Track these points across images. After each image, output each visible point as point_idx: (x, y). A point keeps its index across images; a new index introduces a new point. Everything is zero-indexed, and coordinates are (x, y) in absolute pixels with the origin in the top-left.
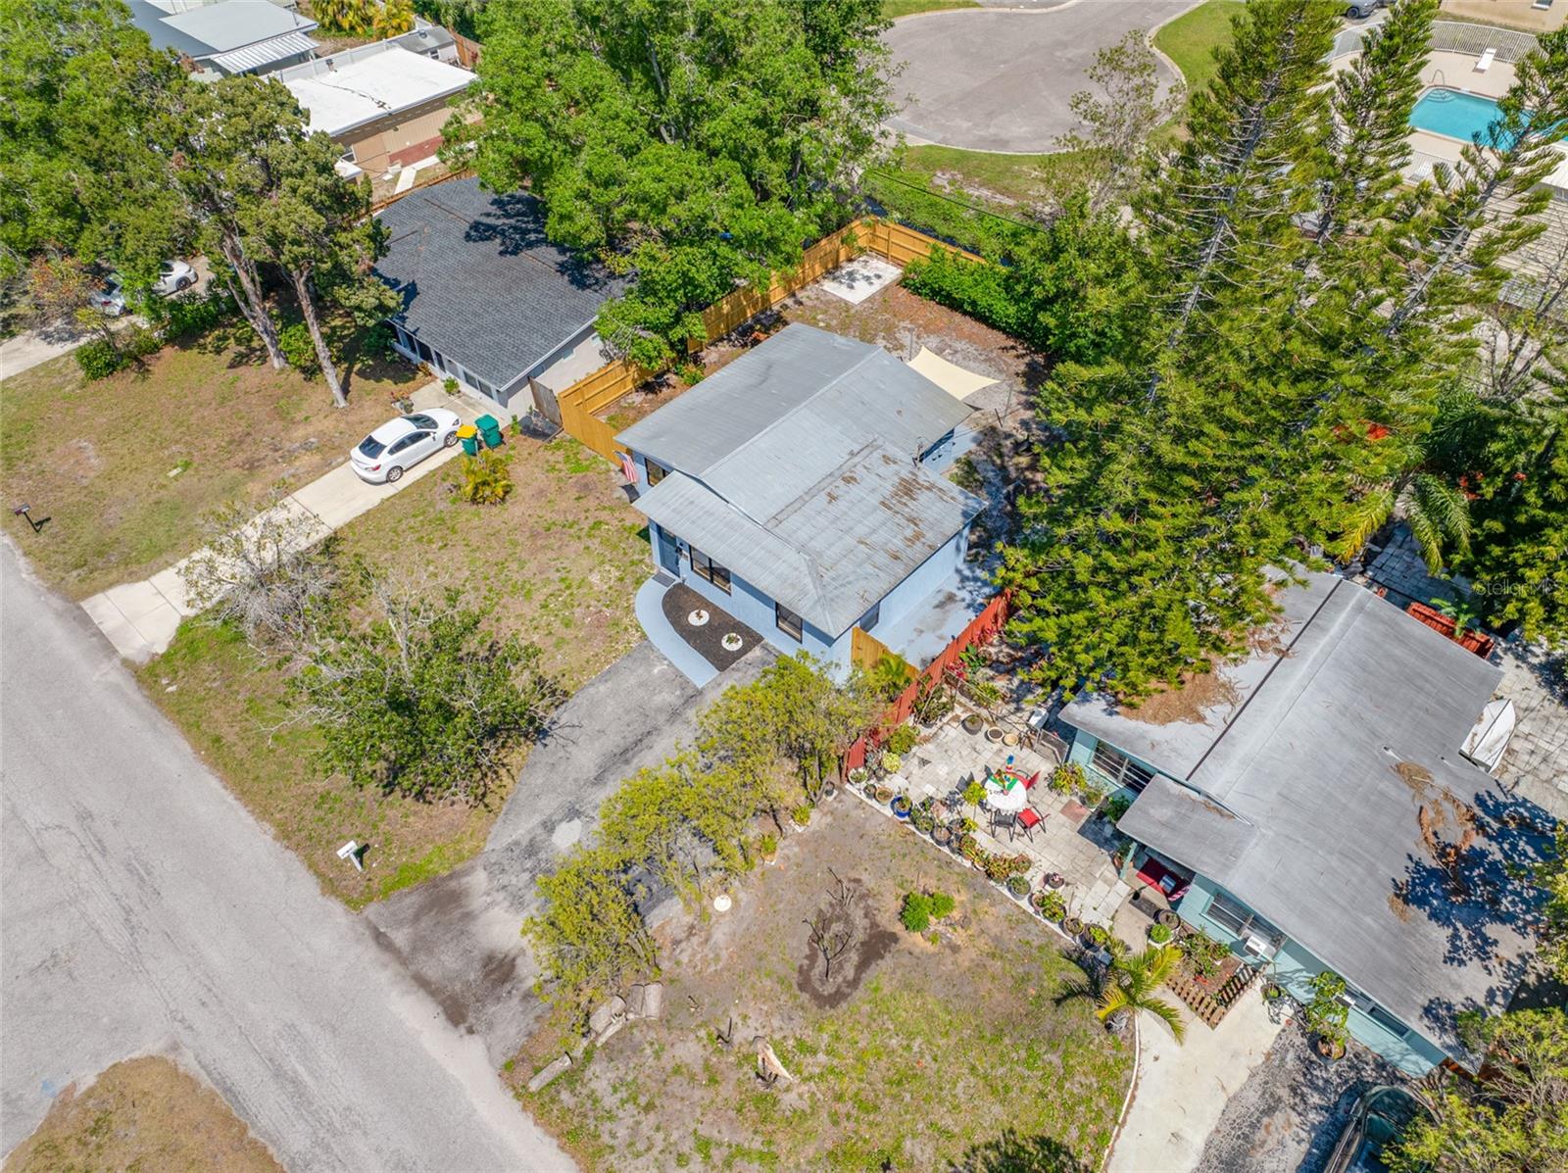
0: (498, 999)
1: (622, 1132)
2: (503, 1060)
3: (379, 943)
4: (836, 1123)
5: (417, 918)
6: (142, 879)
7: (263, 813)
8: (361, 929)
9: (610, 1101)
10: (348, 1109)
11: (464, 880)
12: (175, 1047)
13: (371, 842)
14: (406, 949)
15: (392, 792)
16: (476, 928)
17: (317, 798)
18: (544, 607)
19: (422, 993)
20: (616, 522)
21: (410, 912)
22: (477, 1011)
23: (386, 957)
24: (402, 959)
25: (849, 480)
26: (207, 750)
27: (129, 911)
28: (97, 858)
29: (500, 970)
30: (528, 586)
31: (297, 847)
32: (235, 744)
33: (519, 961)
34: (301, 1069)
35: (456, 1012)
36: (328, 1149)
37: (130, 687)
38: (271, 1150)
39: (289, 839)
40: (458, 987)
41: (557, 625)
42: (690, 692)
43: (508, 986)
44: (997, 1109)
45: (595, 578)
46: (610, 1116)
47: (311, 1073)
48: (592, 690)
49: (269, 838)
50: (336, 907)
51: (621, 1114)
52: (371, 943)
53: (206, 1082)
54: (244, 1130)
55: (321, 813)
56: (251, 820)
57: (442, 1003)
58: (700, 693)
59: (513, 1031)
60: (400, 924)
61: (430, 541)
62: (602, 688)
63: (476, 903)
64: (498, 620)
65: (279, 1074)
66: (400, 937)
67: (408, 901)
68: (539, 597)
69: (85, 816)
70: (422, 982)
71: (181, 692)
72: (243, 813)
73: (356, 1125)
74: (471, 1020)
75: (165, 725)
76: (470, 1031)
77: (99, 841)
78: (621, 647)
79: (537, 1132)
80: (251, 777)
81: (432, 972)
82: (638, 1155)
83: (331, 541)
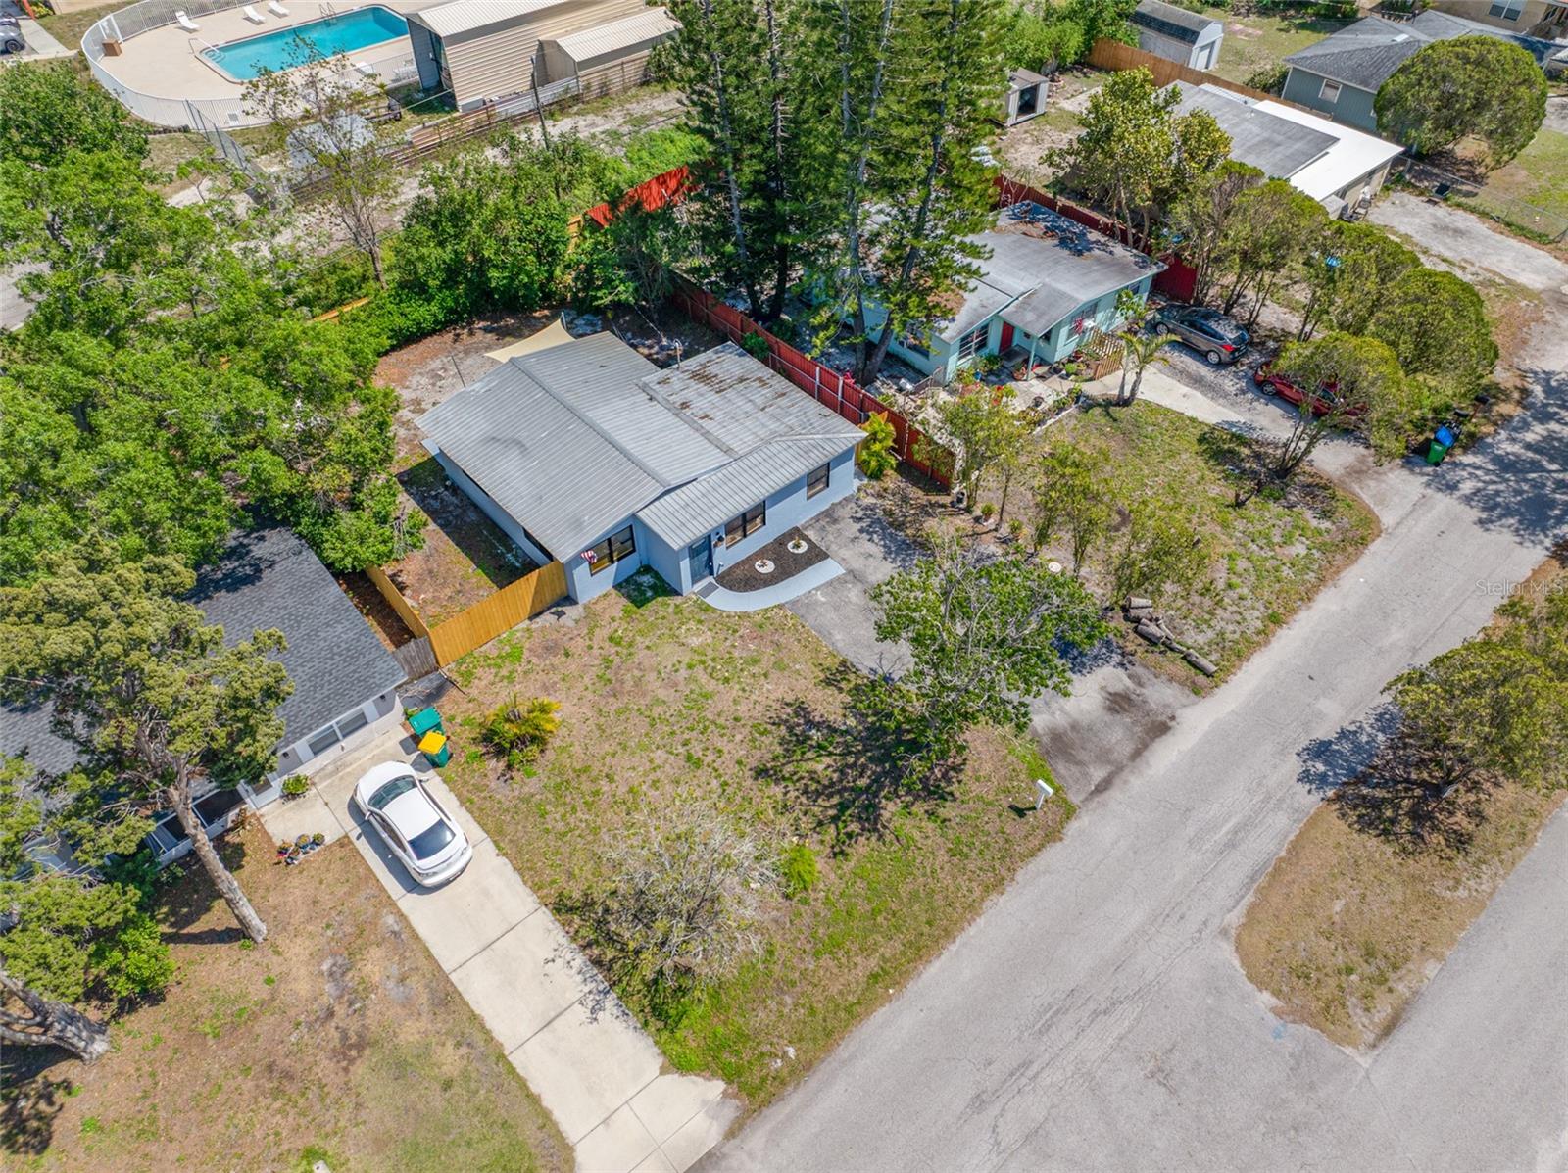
0: (1144, 702)
1: (1231, 628)
2: (1192, 695)
3: (1106, 789)
4: (1205, 524)
5: (1079, 763)
6: (1058, 1011)
7: (973, 909)
8: (1093, 804)
9: (1211, 634)
10: (1249, 791)
11: (1040, 731)
12: (1224, 932)
13: (1005, 804)
14: (1110, 768)
15: (951, 794)
16: (1085, 721)
17: (955, 860)
18: (727, 680)
19: (1146, 753)
20: (614, 625)
21: (1074, 769)
22: (1156, 714)
23: (1117, 782)
24: (1120, 769)
25: (685, 406)
26: (887, 988)
27: (1095, 1014)
28: (1035, 1068)
29: (1118, 703)
30: (694, 696)
31: (1012, 870)
32: (883, 956)
33: (1112, 690)
34: (1224, 830)
35: (1161, 728)
36: (1281, 800)
37: (778, 1113)
38: (1292, 837)
39: (1003, 879)
40: (1138, 729)
41: (755, 670)
42: (849, 578)
43: (1133, 696)
44: (1184, 456)
45: (695, 642)
46: (1222, 634)
47: (1226, 821)
48: (840, 645)
49: (1002, 899)
50: (1073, 827)
51: (1218, 628)
52: (1106, 795)
53: (1250, 897)
54: (1281, 860)
55: (973, 854)
56: (981, 921)
57: (1153, 739)
58: (850, 572)
59: (1169, 691)
60: (1086, 775)
61: (596, 793)
62: (838, 637)
63: (1060, 721)
64: (736, 720)
65: (1231, 844)
66: (1098, 774)
67: (1063, 771)
68: (712, 686)
69: (979, 1103)
70: (1137, 754)
71: (798, 1039)
72: (972, 930)
73: (1260, 784)
74: (1163, 718)
75: (843, 1051)
76: (1173, 718)
77: (1012, 1074)
78: (791, 622)
79: (1240, 674)
80: (926, 929)
81: (1128, 748)
82: (1244, 620)
83: (561, 908)
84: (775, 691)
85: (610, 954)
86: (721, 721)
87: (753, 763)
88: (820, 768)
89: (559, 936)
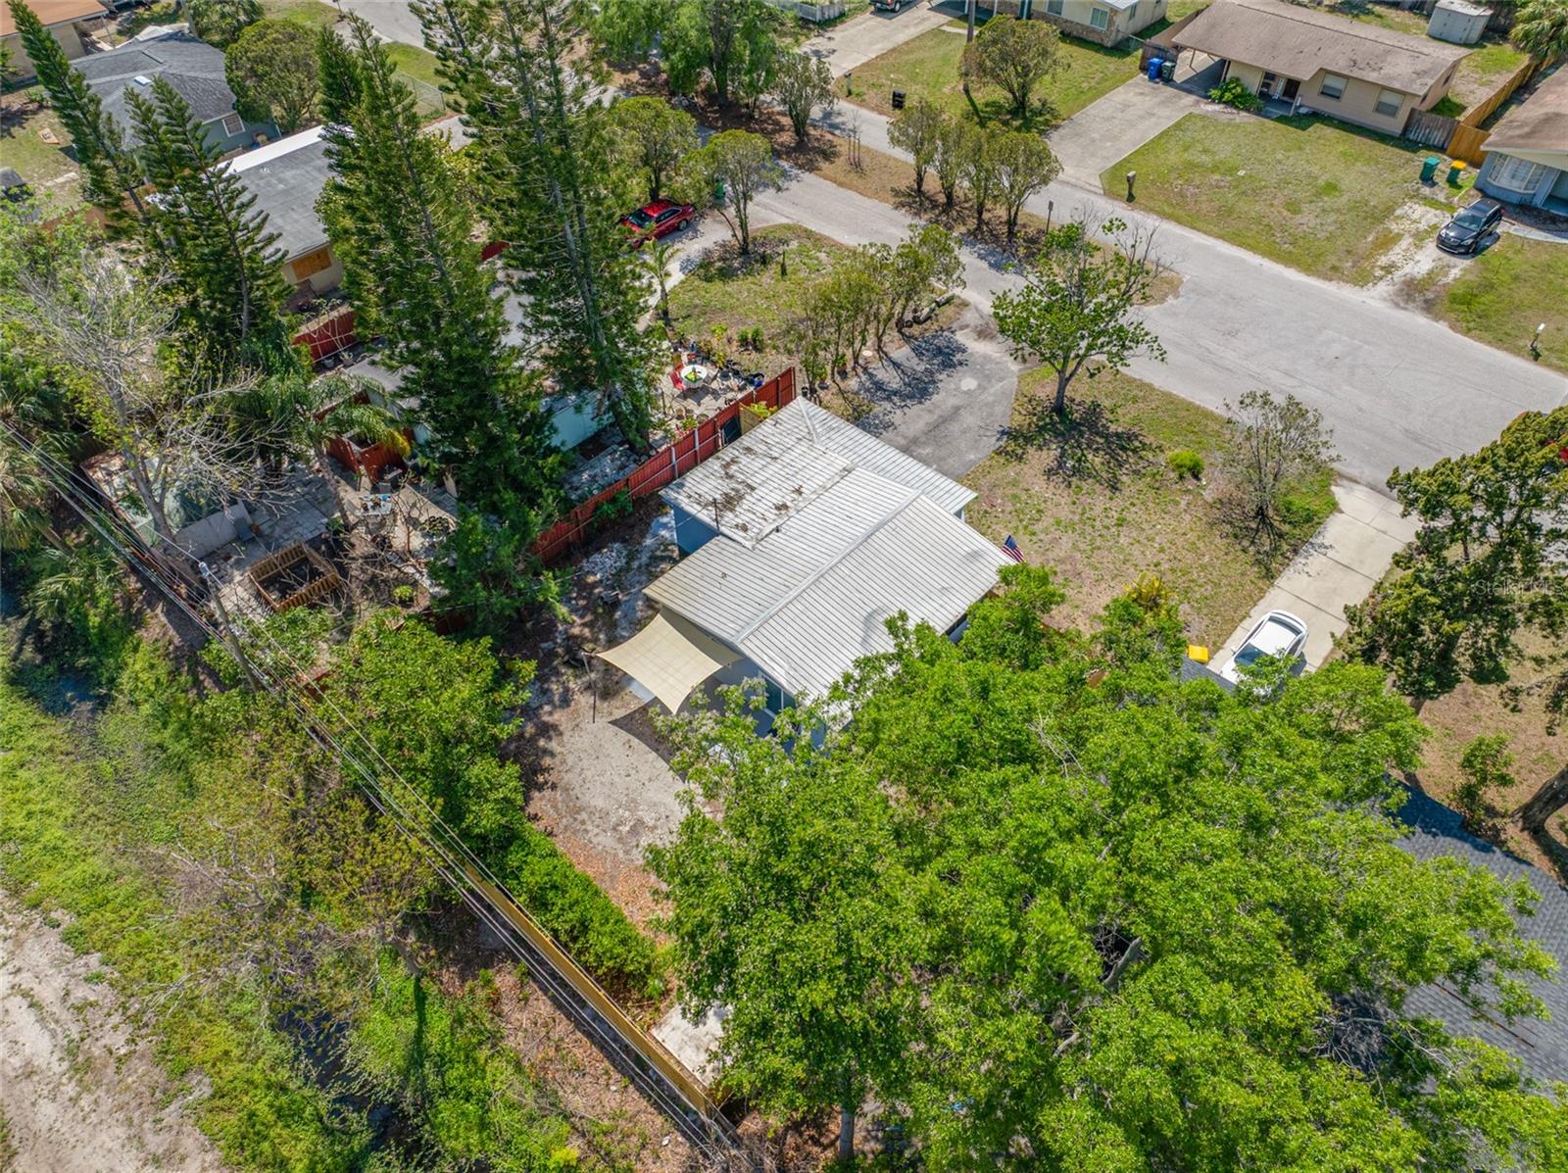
2: (969, 307)
7: (1168, 395)
11: (1022, 368)
13: (1089, 380)
17: (1139, 401)
25: (782, 507)
29: (985, 336)
33: (976, 338)
41: (1024, 497)
48: (979, 456)
62: (972, 457)
83: (1270, 576)
84: (1039, 486)
85: (1285, 547)
86: (1080, 510)
87: (1108, 493)
88: (1097, 460)
89: (1289, 572)
